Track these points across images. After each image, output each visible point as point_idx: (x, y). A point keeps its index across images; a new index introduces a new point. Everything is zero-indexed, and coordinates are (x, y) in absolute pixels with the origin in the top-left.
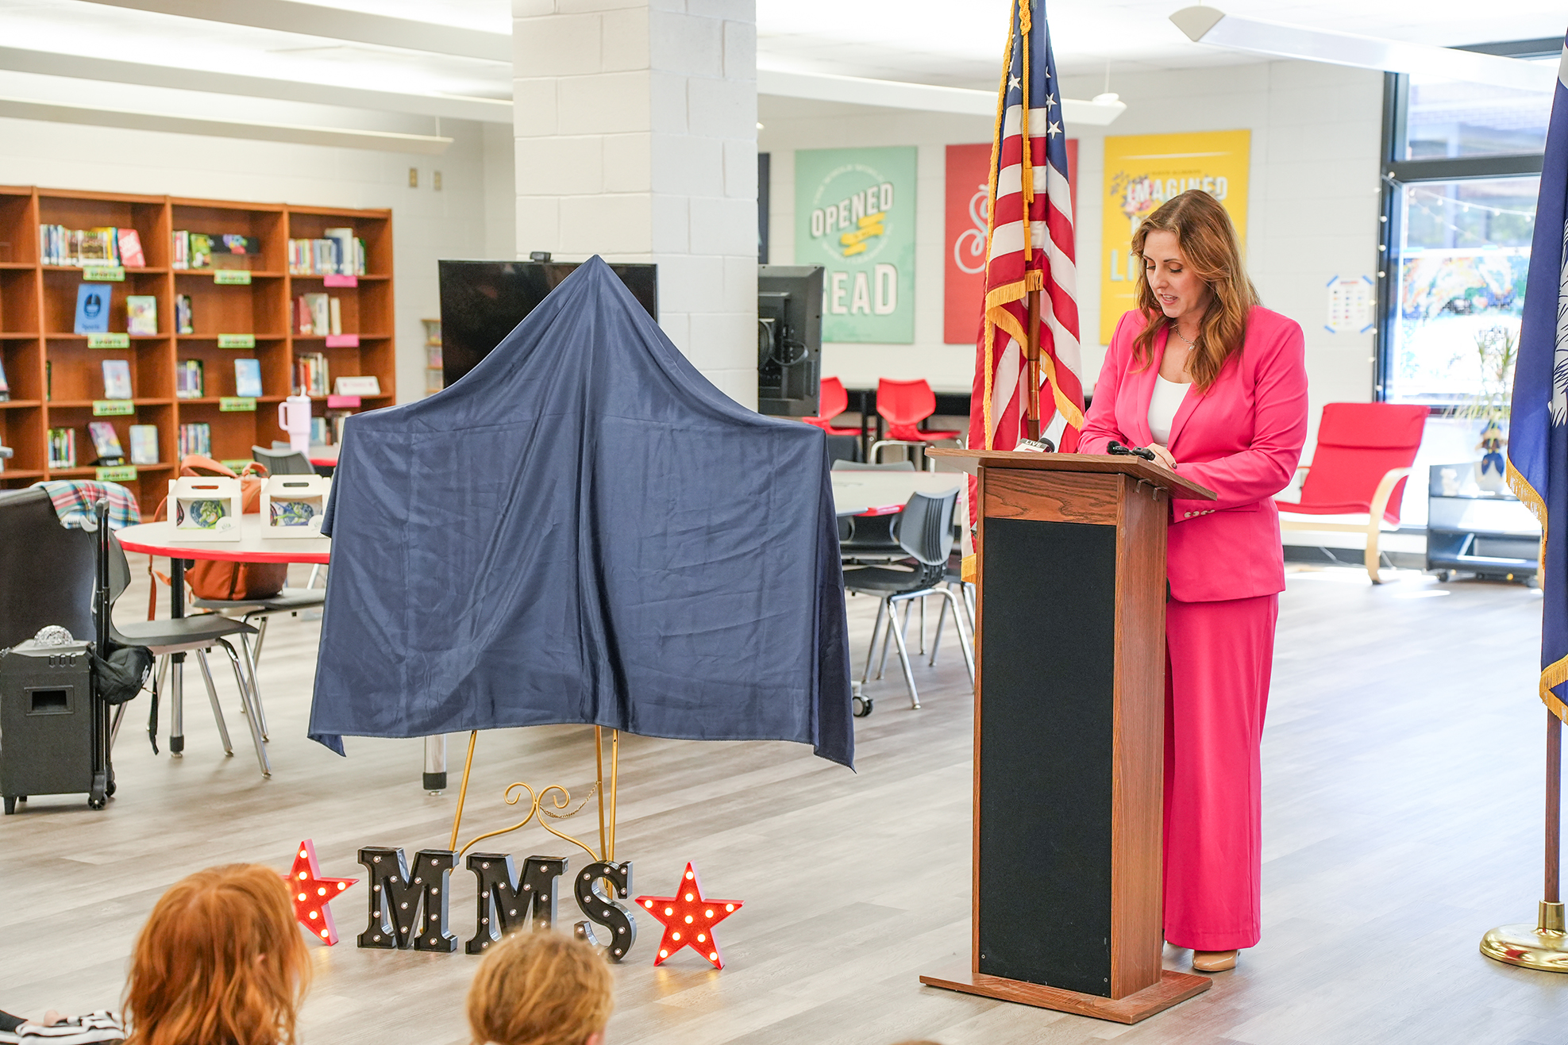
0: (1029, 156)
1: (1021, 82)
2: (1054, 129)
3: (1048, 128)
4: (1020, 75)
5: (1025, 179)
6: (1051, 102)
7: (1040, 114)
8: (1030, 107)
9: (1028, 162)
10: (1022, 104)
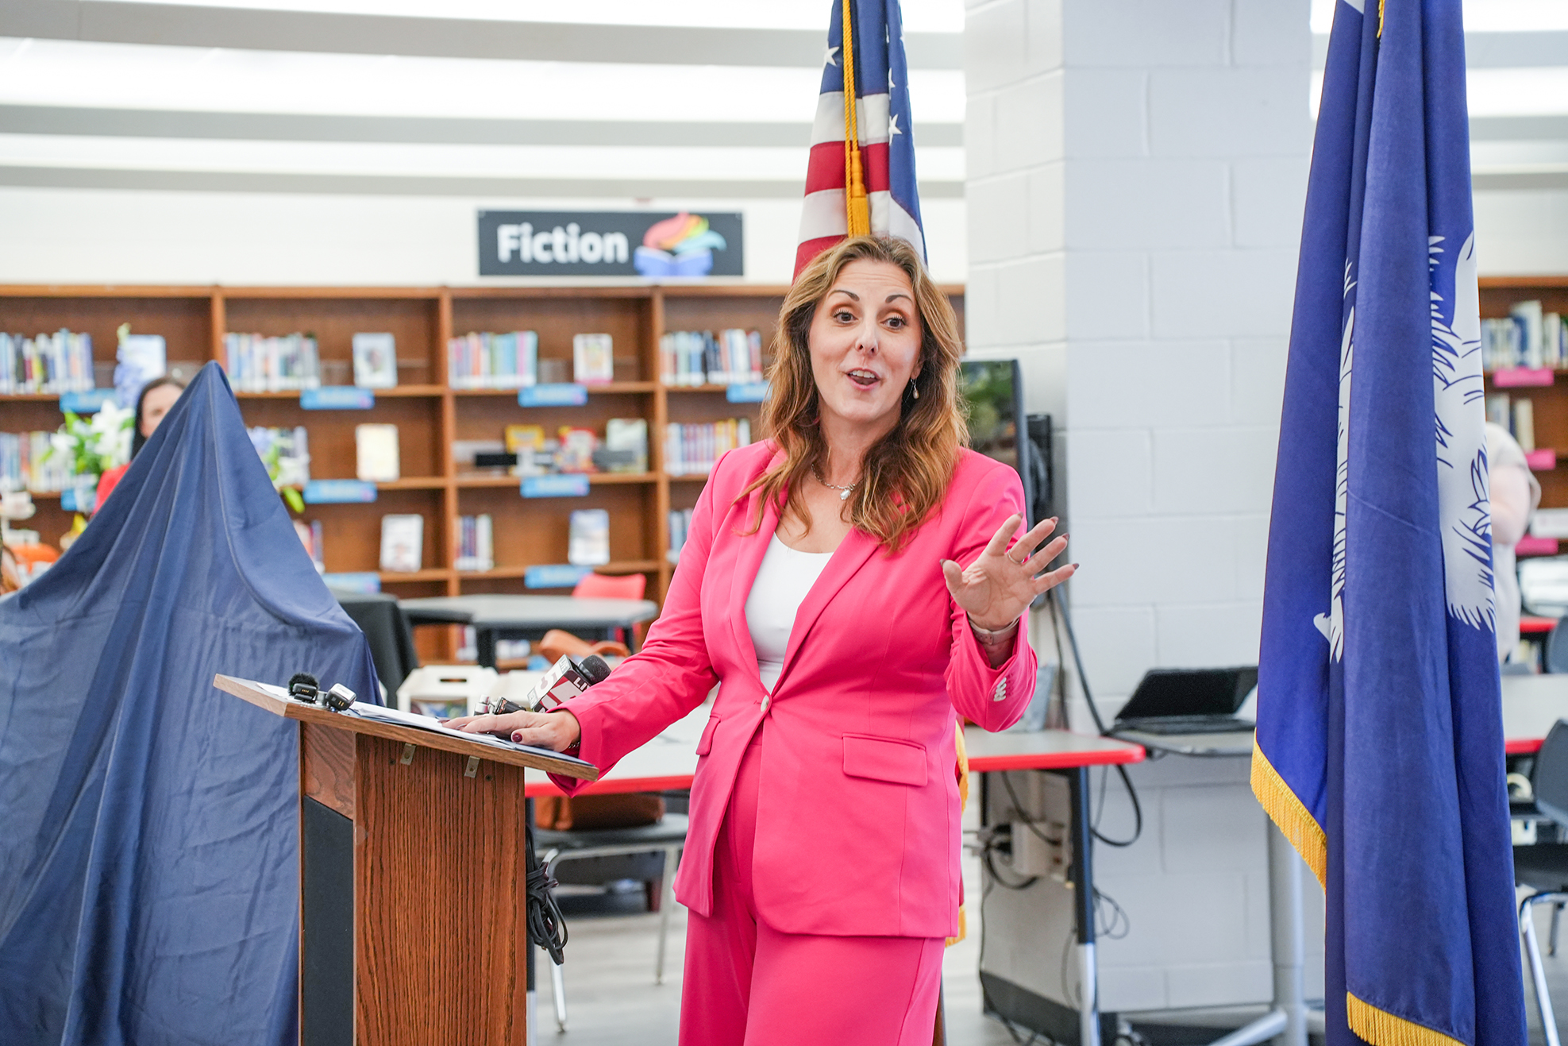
0: (857, 176)
1: (839, 55)
2: (894, 130)
3: (888, 125)
4: (838, 41)
5: (849, 217)
6: (891, 85)
7: (874, 105)
8: (859, 94)
9: (858, 187)
10: (842, 89)
